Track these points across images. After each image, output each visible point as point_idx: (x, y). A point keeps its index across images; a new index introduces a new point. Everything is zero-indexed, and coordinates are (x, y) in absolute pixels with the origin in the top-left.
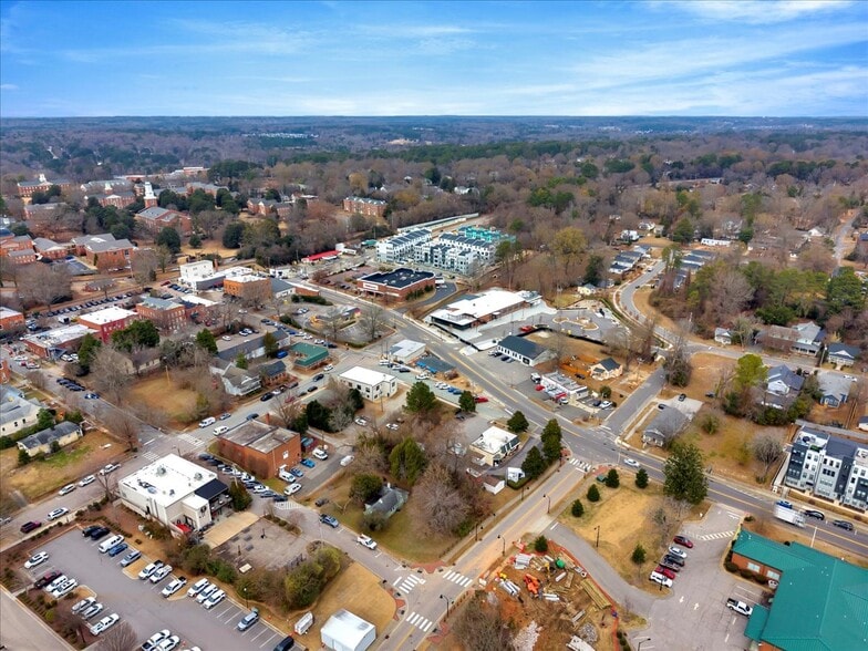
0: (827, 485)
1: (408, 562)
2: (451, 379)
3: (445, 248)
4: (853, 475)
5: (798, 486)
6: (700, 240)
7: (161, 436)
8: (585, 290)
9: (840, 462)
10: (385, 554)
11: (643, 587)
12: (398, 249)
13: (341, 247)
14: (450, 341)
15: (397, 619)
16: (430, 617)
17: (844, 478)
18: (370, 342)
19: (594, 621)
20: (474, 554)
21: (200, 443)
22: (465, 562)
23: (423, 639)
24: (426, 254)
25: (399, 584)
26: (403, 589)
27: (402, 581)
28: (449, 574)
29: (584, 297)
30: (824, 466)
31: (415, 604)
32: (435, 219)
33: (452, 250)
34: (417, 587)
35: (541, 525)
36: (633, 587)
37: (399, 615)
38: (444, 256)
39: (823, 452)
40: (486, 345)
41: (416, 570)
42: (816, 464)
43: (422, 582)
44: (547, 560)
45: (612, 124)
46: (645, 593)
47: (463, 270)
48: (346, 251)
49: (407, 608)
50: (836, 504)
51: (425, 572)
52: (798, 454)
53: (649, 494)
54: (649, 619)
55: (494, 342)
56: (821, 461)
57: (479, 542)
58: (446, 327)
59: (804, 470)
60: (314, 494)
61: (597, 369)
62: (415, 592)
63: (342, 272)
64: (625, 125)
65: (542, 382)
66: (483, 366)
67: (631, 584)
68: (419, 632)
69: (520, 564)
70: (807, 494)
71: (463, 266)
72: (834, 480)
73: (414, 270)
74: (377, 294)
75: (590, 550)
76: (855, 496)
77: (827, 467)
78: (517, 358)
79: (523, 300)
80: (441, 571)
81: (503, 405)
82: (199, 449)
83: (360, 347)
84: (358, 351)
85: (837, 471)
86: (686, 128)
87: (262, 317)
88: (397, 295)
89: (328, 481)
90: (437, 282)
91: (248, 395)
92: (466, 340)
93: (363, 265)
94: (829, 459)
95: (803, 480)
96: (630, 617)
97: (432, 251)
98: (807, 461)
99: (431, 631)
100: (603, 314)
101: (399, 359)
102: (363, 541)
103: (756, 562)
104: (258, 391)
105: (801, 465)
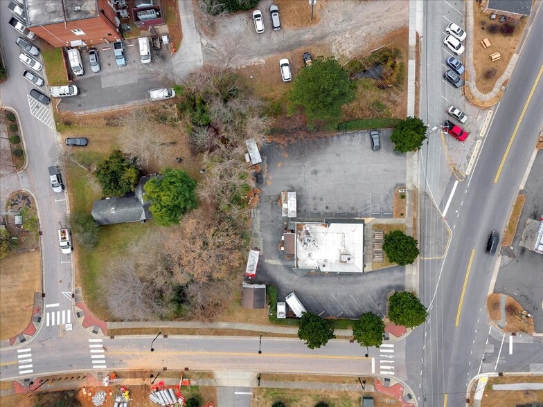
1: (80, 295)
15: (12, 343)
16: (37, 366)
22: (123, 344)
23: (12, 378)
25: (50, 310)
26: (49, 319)
27: (55, 309)
28: (96, 343)
31: (40, 342)
34: (59, 328)
37: (18, 340)
41: (78, 309)
43: (69, 328)
49: (30, 339)
51: (81, 320)
60: (84, 118)
62: (55, 330)
68: (15, 369)
80: (95, 332)
99: (25, 377)
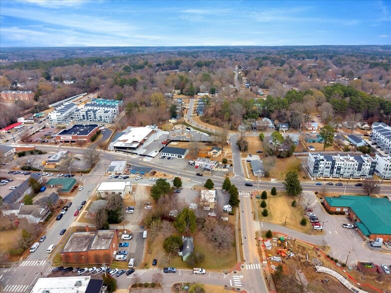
0: (327, 172)
1: (225, 271)
2: (153, 175)
3: (95, 112)
4: (336, 166)
5: (317, 176)
6: (197, 94)
7: (5, 271)
8: (173, 121)
9: (331, 162)
10: (212, 272)
11: (315, 234)
12: (64, 115)
13: (21, 120)
14: (134, 157)
17: (333, 168)
18: (92, 167)
19: (314, 256)
20: (247, 252)
21: (43, 263)
22: (248, 257)
24: (83, 116)
25: (233, 284)
26: (238, 285)
27: (233, 281)
28: (248, 267)
29: (174, 124)
30: (326, 166)
32: (66, 98)
33: (99, 111)
35: (257, 226)
36: (312, 235)
38: (95, 115)
39: (325, 161)
40: (153, 154)
41: (232, 272)
42: (323, 165)
43: (242, 277)
44: (275, 239)
45: (108, 50)
46: (318, 236)
47: (108, 121)
48: (26, 121)
50: (331, 178)
51: (237, 272)
52: (317, 164)
53: (280, 197)
54: (329, 245)
55: (156, 152)
56: (325, 164)
57: (243, 246)
58: (125, 150)
59: (319, 169)
60: (145, 260)
61: (214, 152)
62: (243, 282)
63: (34, 134)
64: (114, 50)
65: (196, 164)
66: (162, 164)
67: (310, 234)
69: (268, 247)
70: (321, 178)
71: (108, 118)
72: (329, 170)
73: (84, 125)
74: (72, 142)
75: (283, 228)
76: (337, 173)
77: (327, 165)
78: (174, 156)
79: (152, 130)
80: (243, 267)
81: (190, 179)
82: (46, 267)
83: (88, 172)
84: (89, 174)
85: (330, 166)
86: (140, 51)
87: (8, 171)
88: (86, 139)
89: (145, 249)
90: (100, 129)
91: (47, 220)
92: (142, 154)
93: (44, 128)
94: (327, 162)
95: (319, 173)
96: (324, 248)
97: (87, 114)
98: (320, 165)
100: (189, 129)
101: (118, 173)
102: (198, 272)
103: (338, 207)
104: (50, 216)
105: (318, 168)
